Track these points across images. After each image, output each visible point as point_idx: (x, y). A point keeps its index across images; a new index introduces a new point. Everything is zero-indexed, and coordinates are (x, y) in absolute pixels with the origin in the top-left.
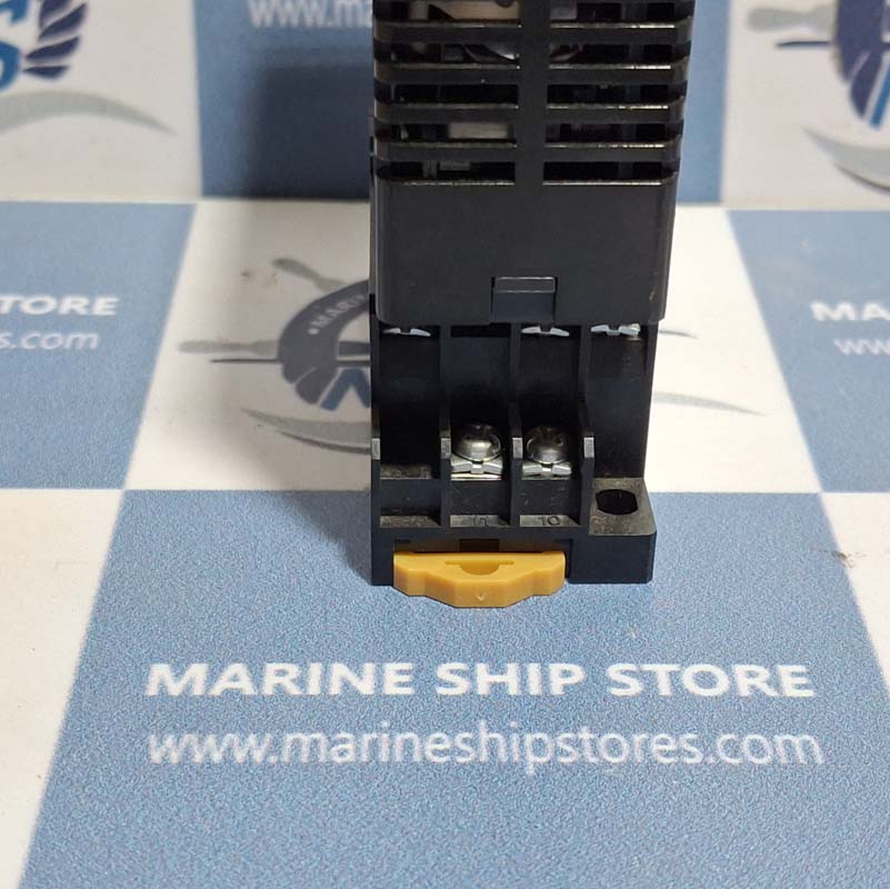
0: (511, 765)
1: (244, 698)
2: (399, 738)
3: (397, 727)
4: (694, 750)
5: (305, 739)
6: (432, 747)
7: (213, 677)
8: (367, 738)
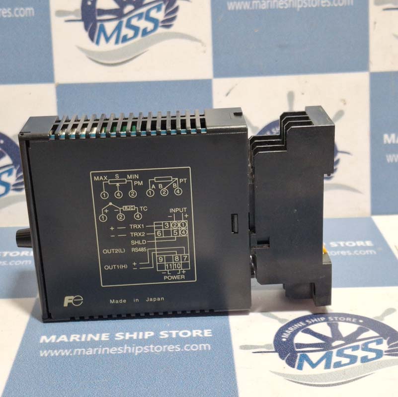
0: (132, 353)
1: (65, 343)
2: (104, 349)
3: (103, 347)
4: (178, 348)
5: (80, 350)
6: (112, 351)
7: (57, 338)
8: (95, 349)
